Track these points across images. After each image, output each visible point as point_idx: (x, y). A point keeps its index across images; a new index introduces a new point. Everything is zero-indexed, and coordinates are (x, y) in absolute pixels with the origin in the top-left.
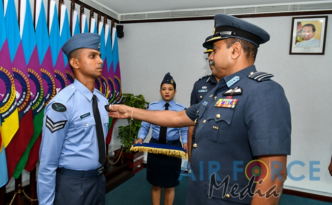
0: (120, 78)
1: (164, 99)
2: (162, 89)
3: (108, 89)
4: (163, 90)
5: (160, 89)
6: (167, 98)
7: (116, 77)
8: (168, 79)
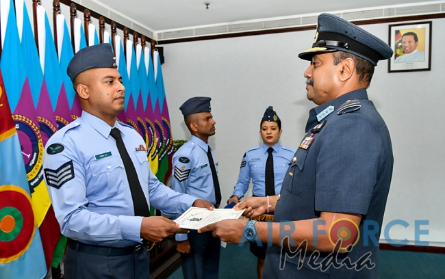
0: (169, 120)
1: (265, 142)
2: (263, 128)
3: (155, 136)
4: (264, 130)
5: (259, 130)
6: (270, 141)
7: (164, 119)
8: (270, 114)
